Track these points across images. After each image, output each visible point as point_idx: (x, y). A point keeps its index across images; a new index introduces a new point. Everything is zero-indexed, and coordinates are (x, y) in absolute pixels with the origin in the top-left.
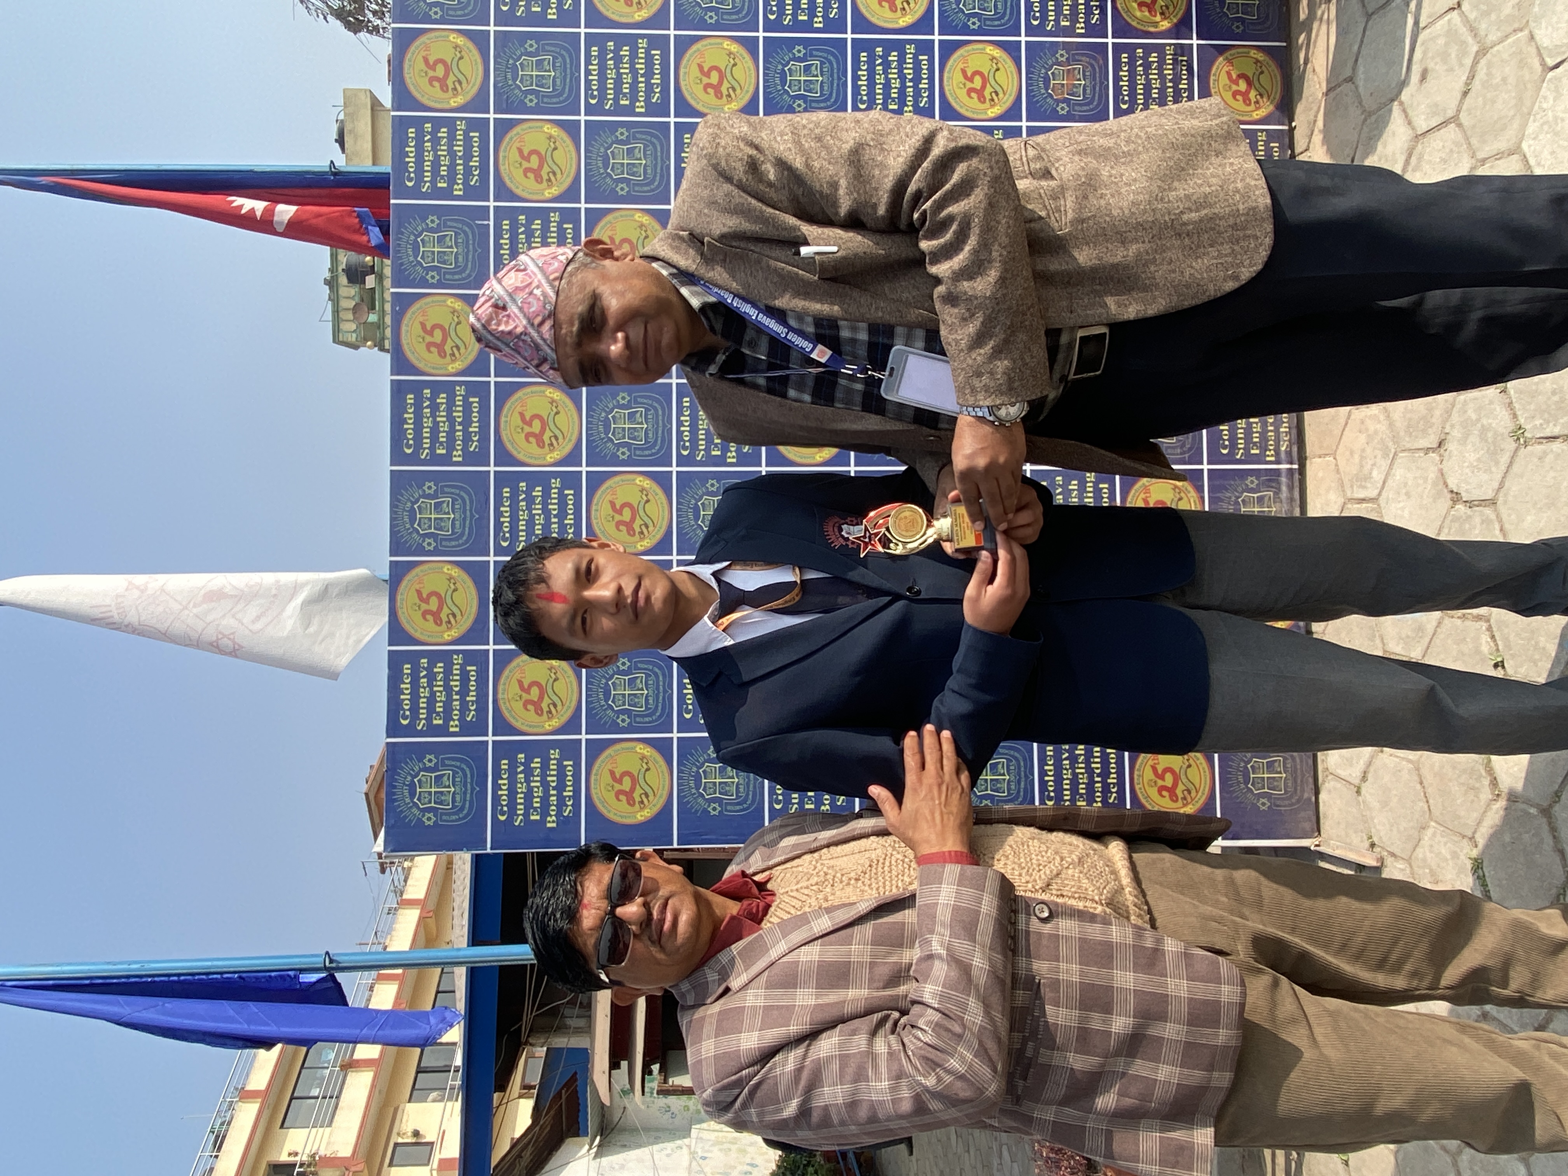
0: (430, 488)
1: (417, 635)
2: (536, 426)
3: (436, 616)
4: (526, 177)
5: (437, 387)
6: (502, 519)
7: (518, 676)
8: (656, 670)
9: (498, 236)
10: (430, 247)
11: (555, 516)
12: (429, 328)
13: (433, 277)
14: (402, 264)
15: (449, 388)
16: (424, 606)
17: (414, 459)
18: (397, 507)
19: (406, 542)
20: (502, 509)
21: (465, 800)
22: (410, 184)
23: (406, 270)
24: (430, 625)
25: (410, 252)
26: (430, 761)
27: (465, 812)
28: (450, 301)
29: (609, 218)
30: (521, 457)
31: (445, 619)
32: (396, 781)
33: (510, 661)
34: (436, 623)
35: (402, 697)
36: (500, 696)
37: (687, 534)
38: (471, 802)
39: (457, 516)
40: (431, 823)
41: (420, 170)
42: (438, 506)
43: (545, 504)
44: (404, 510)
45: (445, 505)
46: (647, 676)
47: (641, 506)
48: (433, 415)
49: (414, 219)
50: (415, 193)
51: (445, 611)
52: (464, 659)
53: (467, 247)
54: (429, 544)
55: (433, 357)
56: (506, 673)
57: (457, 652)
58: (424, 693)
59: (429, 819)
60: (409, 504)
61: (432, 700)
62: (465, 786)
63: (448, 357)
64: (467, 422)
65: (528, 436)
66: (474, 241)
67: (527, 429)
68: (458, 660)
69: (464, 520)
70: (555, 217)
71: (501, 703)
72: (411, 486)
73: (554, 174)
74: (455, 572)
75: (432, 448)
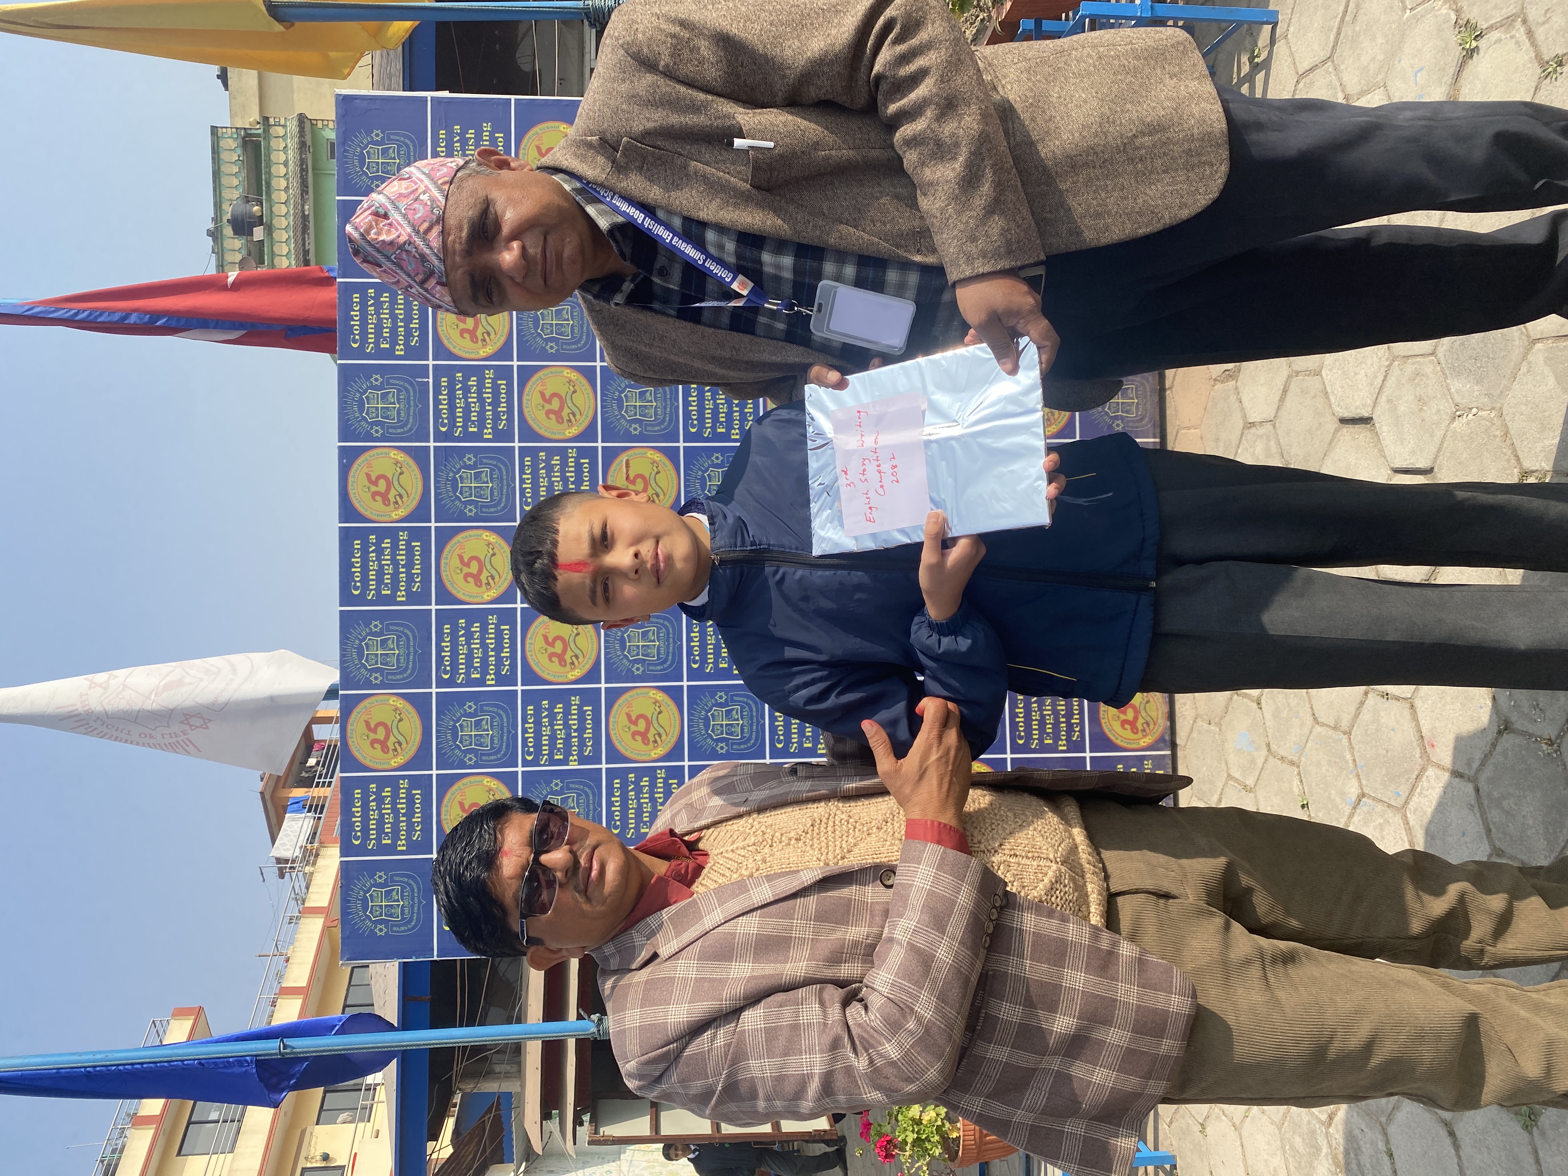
0: (376, 626)
1: (367, 762)
2: (474, 568)
3: (384, 744)
4: (463, 337)
5: (382, 533)
6: (443, 654)
7: (459, 798)
8: (587, 790)
9: (437, 392)
10: (375, 403)
11: (492, 650)
12: (373, 479)
13: (377, 431)
14: (348, 420)
15: (392, 533)
16: (372, 736)
17: (361, 600)
18: (346, 644)
19: (355, 677)
20: (443, 644)
21: (413, 913)
22: (355, 346)
23: (352, 425)
24: (378, 752)
25: (356, 408)
26: (380, 877)
27: (413, 924)
28: (393, 454)
29: (540, 374)
30: (460, 596)
31: (391, 747)
32: (350, 896)
33: (452, 785)
34: (383, 751)
35: (354, 819)
36: (443, 817)
37: (614, 663)
38: (419, 913)
39: (402, 652)
40: (382, 934)
41: (364, 333)
42: (384, 642)
43: (483, 639)
44: (353, 647)
45: (390, 642)
46: (579, 795)
47: (572, 639)
48: (379, 559)
49: (360, 378)
50: (360, 353)
51: (392, 740)
52: (409, 783)
53: (409, 403)
54: (376, 678)
55: (379, 505)
56: (448, 796)
57: (403, 777)
58: (374, 815)
59: (381, 930)
60: (357, 642)
61: (381, 822)
62: (413, 899)
63: (392, 505)
64: (410, 565)
65: (466, 576)
66: (415, 397)
67: (466, 570)
68: (404, 784)
69: (408, 655)
70: (489, 374)
71: (444, 822)
72: (359, 625)
73: (489, 334)
74: (400, 703)
75: (378, 590)
